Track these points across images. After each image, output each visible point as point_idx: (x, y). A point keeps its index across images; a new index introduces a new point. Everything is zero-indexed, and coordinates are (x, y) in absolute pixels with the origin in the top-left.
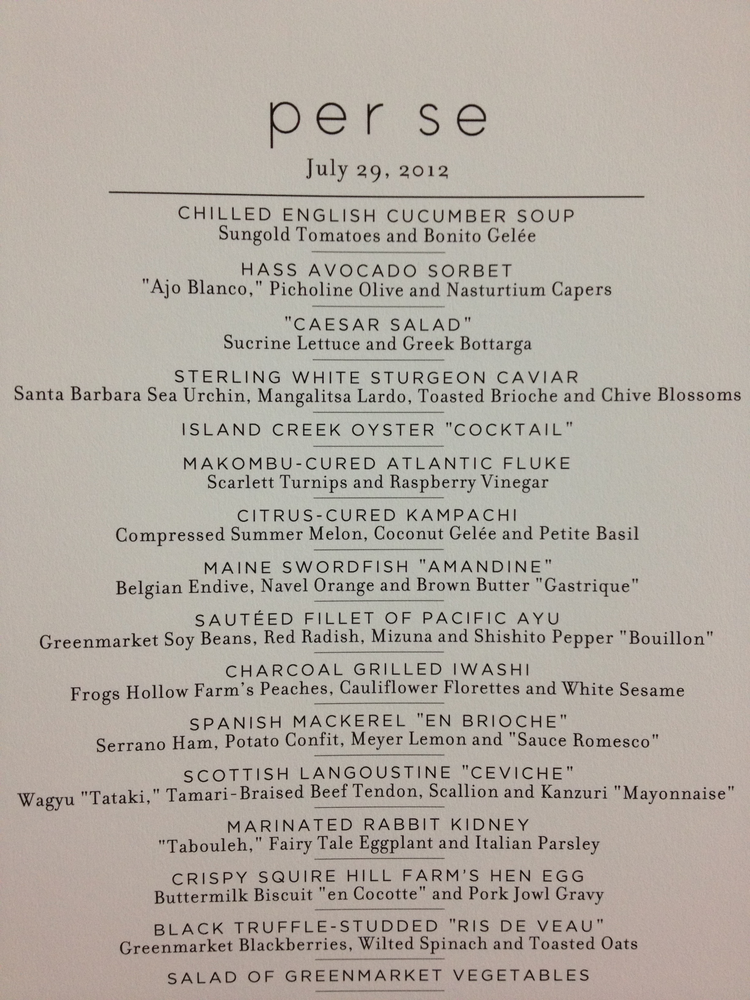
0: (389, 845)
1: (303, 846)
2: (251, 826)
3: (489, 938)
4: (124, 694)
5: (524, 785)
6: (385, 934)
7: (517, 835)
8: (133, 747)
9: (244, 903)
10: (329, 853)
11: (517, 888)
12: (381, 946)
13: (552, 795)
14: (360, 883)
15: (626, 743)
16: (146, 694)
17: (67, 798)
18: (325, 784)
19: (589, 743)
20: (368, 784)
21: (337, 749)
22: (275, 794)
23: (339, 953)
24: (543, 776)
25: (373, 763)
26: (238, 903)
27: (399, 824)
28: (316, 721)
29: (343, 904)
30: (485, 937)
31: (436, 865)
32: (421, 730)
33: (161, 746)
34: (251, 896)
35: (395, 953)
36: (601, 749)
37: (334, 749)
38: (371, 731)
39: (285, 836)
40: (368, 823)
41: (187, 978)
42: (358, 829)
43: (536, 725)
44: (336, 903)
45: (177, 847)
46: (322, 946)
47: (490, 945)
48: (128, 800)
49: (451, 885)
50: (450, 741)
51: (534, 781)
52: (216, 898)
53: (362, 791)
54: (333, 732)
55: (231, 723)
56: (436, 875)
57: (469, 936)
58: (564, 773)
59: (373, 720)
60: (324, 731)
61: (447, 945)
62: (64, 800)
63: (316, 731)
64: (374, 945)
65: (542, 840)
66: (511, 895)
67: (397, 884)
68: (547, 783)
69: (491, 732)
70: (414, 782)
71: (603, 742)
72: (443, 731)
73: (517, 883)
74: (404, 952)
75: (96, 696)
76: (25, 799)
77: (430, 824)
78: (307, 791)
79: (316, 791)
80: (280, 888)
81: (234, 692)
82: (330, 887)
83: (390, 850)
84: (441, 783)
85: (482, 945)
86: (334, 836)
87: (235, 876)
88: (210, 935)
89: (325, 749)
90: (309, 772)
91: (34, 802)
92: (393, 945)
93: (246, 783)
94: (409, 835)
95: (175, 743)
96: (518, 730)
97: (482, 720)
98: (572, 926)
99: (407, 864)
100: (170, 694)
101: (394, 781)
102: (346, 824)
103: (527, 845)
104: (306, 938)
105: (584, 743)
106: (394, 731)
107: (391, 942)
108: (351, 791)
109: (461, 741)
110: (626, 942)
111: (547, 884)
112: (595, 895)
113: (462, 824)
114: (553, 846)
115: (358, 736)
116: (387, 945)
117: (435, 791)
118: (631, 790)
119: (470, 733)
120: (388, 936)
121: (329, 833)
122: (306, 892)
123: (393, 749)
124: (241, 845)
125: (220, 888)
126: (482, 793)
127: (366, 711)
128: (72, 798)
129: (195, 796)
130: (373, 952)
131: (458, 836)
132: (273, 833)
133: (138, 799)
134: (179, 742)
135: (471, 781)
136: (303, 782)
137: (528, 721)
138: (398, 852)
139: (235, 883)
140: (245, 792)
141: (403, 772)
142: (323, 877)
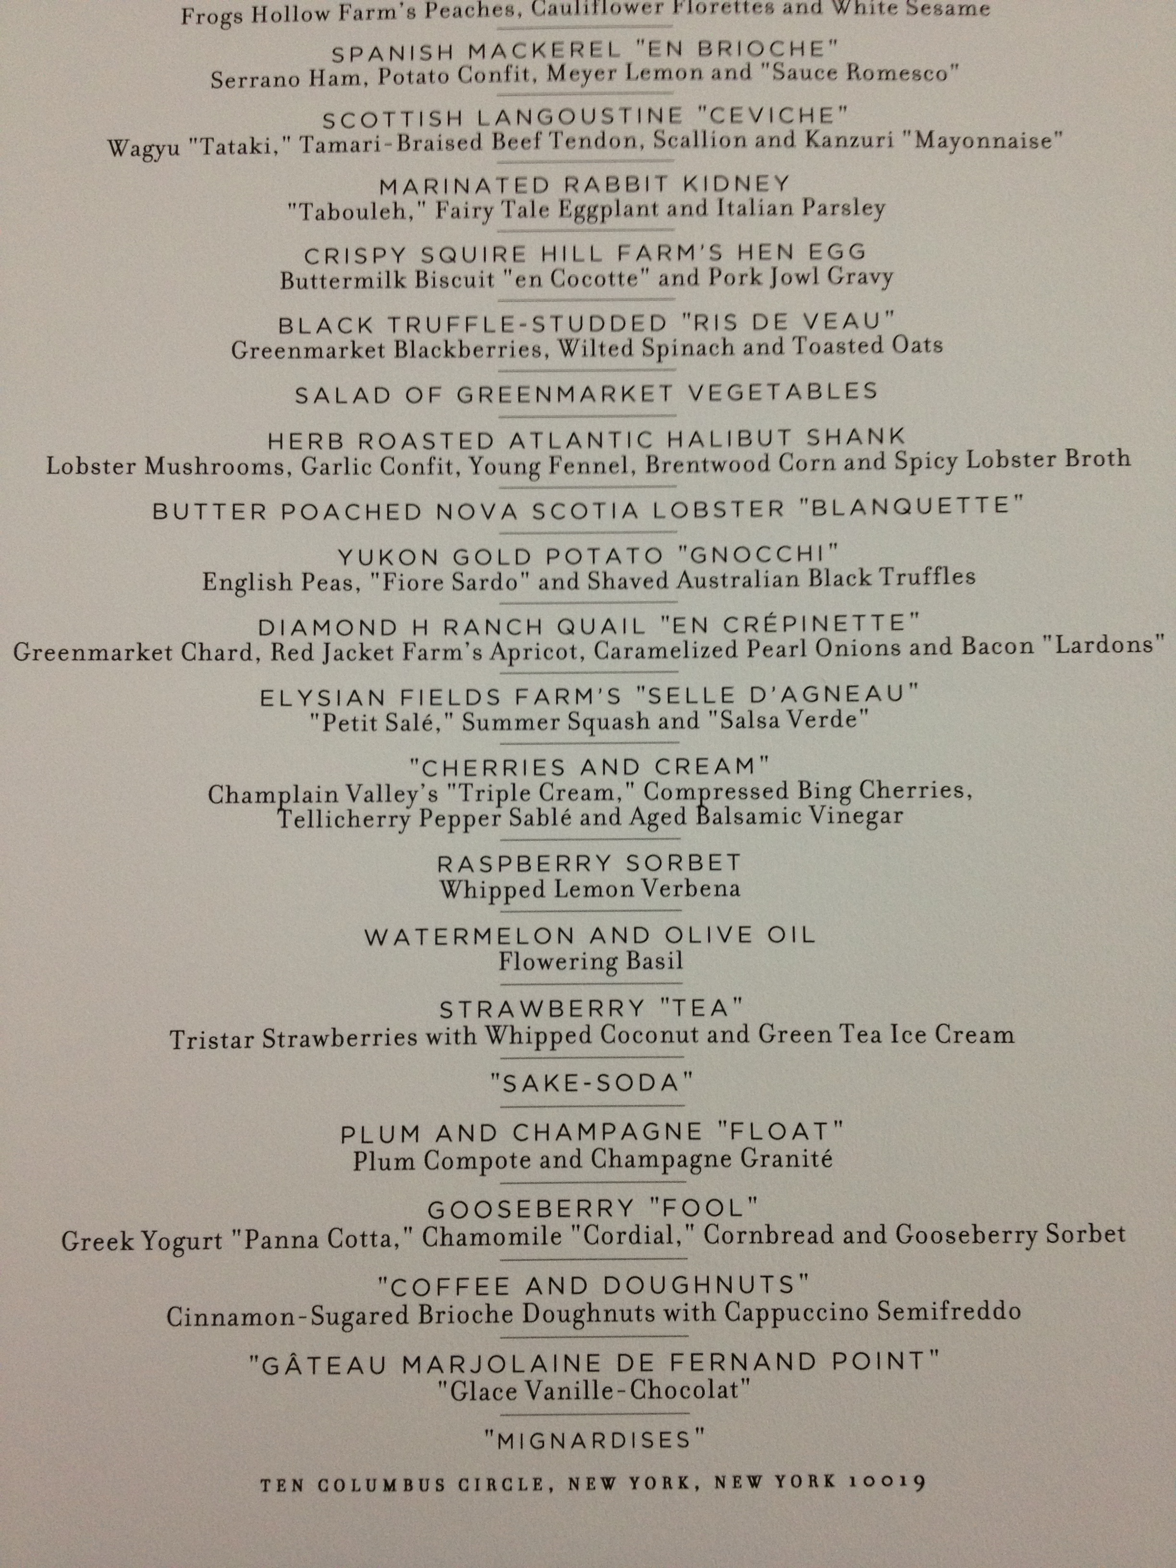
0: (599, 212)
1: (481, 214)
2: (411, 186)
3: (738, 339)
4: (248, 16)
5: (781, 130)
6: (594, 335)
7: (773, 196)
8: (257, 83)
9: (400, 290)
10: (516, 222)
11: (774, 269)
12: (589, 351)
13: (820, 144)
14: (559, 262)
15: (917, 75)
16: (276, 17)
17: (170, 146)
18: (510, 131)
19: (868, 75)
20: (569, 131)
21: (528, 87)
22: (444, 145)
23: (530, 362)
24: (806, 120)
25: (576, 104)
26: (393, 290)
27: (612, 183)
28: (499, 50)
29: (536, 292)
30: (731, 337)
31: (663, 238)
32: (642, 61)
33: (294, 81)
34: (410, 280)
35: (606, 361)
36: (883, 83)
37: (522, 86)
38: (573, 63)
39: (458, 199)
40: (570, 184)
41: (322, 396)
42: (556, 192)
43: (798, 53)
44: (527, 292)
45: (312, 213)
46: (507, 352)
47: (739, 349)
48: (249, 149)
49: (685, 267)
50: (681, 74)
51: (796, 126)
52: (363, 282)
53: (562, 141)
54: (522, 64)
55: (386, 54)
56: (663, 252)
57: (710, 337)
58: (835, 114)
59: (576, 49)
60: (510, 63)
61: (680, 350)
62: (167, 148)
63: (499, 64)
64: (579, 351)
65: (807, 204)
66: (766, 279)
67: (609, 264)
68: (813, 127)
69: (737, 62)
70: (632, 128)
71: (886, 75)
72: (672, 62)
73: (774, 262)
74: (620, 361)
75: (213, 18)
76: (117, 148)
77: (654, 184)
78: (488, 141)
79: (498, 140)
80: (450, 270)
81: (390, 14)
82: (518, 270)
83: (600, 219)
84: (669, 130)
85: (728, 350)
86: (523, 200)
87: (389, 252)
88: (355, 335)
89: (512, 87)
90: (490, 116)
91: (128, 150)
92: (606, 350)
93: (404, 130)
94: (627, 199)
95: (313, 78)
96: (772, 60)
97: (724, 48)
98: (850, 321)
99: (624, 238)
100: (307, 16)
101: (606, 127)
102: (541, 185)
103: (787, 209)
104: (486, 340)
105: (861, 76)
106: (604, 63)
107: (602, 346)
108: (547, 141)
109: (696, 74)
110: (927, 342)
111: (816, 263)
112: (881, 278)
113: (699, 183)
114: (823, 211)
115: (557, 69)
116: (597, 350)
117: (661, 141)
118: (925, 136)
119: (708, 65)
120: (599, 338)
121: (517, 197)
122: (485, 276)
123: (605, 85)
124: (398, 212)
125: (369, 270)
126: (723, 141)
127: (567, 37)
128: (177, 146)
129: (338, 146)
130: (577, 360)
131: (693, 198)
132: (441, 196)
133: (263, 148)
134: (316, 77)
135: (710, 127)
136: (482, 129)
137: (786, 48)
138: (611, 221)
139: (388, 263)
140: (403, 142)
141: (618, 116)
142: (509, 255)
